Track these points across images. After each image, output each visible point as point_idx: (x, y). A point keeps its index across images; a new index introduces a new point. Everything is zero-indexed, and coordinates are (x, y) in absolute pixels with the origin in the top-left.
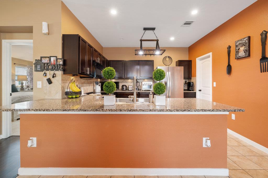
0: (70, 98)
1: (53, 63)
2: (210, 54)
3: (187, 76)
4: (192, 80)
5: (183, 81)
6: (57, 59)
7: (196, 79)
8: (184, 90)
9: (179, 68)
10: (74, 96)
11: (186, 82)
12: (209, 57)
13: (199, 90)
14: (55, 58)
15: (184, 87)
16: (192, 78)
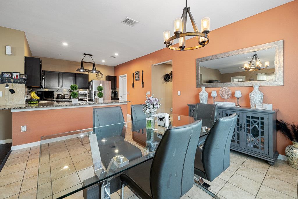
0: (33, 104)
1: (16, 77)
2: (126, 75)
3: (113, 87)
4: (117, 90)
5: (111, 91)
6: (20, 75)
7: (119, 89)
8: (112, 97)
9: (108, 82)
10: (35, 102)
11: (113, 91)
12: (125, 76)
13: (121, 97)
14: (18, 74)
15: (112, 95)
16: (117, 89)
